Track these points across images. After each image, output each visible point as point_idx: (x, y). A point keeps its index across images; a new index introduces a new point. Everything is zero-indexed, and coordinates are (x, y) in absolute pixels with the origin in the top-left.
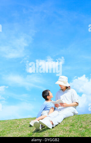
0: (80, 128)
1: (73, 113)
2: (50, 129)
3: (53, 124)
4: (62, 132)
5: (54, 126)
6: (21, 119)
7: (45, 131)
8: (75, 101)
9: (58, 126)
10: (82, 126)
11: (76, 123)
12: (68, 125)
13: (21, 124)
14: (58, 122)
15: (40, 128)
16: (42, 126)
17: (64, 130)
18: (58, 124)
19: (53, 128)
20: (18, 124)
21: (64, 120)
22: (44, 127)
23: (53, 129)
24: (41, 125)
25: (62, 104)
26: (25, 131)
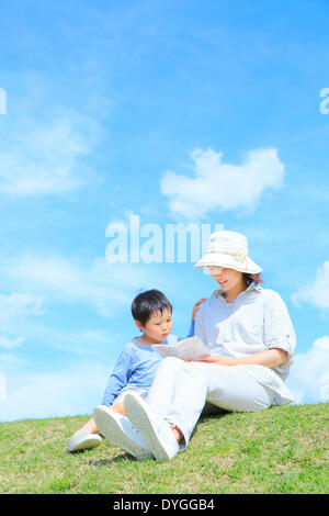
0: (283, 461)
8: (274, 344)
10: (290, 455)
17: (209, 470)
20: (27, 439)
26: (43, 472)
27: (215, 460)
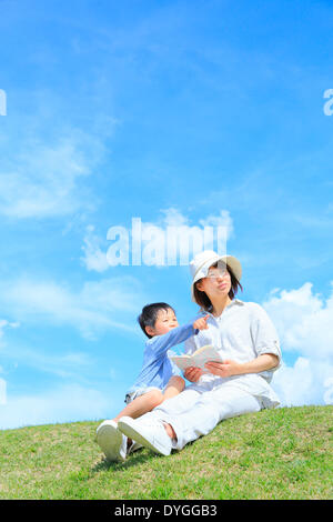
0: (286, 451)
1: (257, 397)
2: (161, 455)
3: (175, 439)
4: (213, 468)
5: (180, 444)
6: (50, 425)
7: (142, 462)
9: (197, 445)
10: (293, 446)
11: (271, 434)
12: (239, 440)
13: (46, 440)
14: (196, 432)
15: (123, 454)
16: (130, 443)
17: (219, 460)
18: (195, 437)
19: (174, 451)
20: (36, 441)
21: (220, 426)
22: (140, 449)
23: (176, 457)
24: (125, 438)
25: (214, 366)
26: (59, 466)
27: (223, 452)
